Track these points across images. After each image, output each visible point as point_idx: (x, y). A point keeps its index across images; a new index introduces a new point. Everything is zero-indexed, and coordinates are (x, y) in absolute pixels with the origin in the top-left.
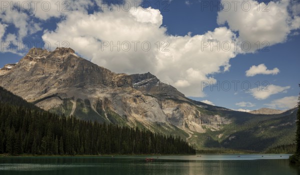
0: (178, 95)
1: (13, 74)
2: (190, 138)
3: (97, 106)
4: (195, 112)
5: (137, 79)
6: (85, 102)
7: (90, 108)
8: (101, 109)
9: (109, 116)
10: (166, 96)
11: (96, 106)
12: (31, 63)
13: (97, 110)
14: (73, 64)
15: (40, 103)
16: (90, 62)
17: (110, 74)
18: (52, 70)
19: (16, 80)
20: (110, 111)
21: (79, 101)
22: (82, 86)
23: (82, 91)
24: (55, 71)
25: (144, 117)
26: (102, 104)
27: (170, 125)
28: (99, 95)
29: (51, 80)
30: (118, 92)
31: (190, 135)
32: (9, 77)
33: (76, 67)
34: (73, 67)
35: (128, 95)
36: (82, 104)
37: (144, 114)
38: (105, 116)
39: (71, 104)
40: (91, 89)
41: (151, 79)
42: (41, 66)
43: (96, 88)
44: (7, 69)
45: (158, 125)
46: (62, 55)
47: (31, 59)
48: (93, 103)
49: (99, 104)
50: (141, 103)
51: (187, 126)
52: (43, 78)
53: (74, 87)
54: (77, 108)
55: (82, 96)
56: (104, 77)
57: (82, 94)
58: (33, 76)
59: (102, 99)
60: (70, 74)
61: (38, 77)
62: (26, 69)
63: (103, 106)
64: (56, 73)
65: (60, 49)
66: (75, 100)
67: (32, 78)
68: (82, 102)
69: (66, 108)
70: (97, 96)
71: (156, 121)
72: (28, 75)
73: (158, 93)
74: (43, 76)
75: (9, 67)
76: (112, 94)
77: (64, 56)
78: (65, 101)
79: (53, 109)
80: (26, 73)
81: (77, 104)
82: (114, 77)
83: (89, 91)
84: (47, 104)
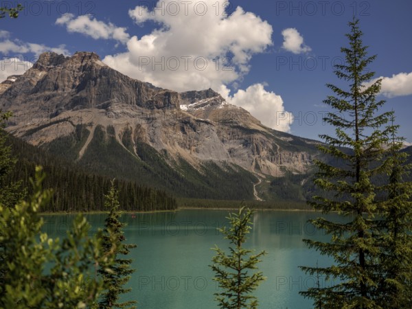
0: (251, 122)
1: (15, 89)
2: (260, 184)
3: (124, 136)
4: (271, 147)
5: (193, 98)
6: (108, 129)
7: (113, 139)
8: (130, 141)
9: (139, 151)
10: (232, 122)
11: (122, 136)
12: (40, 74)
13: (123, 142)
14: (94, 76)
15: (43, 130)
16: (117, 72)
17: (147, 90)
18: (67, 83)
19: (18, 97)
20: (142, 144)
21: (98, 128)
22: (106, 107)
23: (106, 114)
24: (71, 86)
25: (193, 153)
26: (131, 133)
27: (231, 166)
28: (129, 119)
29: (65, 98)
30: (157, 115)
31: (260, 180)
32: (10, 94)
33: (98, 80)
34: (95, 79)
35: (171, 120)
36: (102, 133)
37: (193, 148)
38: (133, 150)
39: (87, 132)
40: (119, 111)
41: (213, 98)
42: (52, 79)
43: (125, 110)
44: (11, 82)
45: (213, 165)
46: (82, 62)
47: (41, 69)
48: (119, 131)
49: (127, 133)
50: (191, 133)
51: (257, 167)
52: (54, 96)
53: (96, 108)
54: (94, 137)
55: (104, 121)
56: (139, 94)
57: (105, 118)
58: (41, 93)
59: (134, 128)
60: (90, 90)
61: (47, 93)
62: (30, 84)
63: (132, 136)
64: (73, 88)
65: (80, 54)
66: (94, 127)
67: (39, 94)
68: (103, 129)
69: (78, 138)
70: (126, 122)
71: (211, 158)
72: (36, 91)
73: (221, 118)
74: (55, 92)
75: (14, 80)
76: (148, 119)
77: (84, 64)
78: (79, 128)
79: (59, 139)
80: (32, 88)
81: (95, 132)
82: (153, 95)
83: (115, 113)
84: (51, 132)
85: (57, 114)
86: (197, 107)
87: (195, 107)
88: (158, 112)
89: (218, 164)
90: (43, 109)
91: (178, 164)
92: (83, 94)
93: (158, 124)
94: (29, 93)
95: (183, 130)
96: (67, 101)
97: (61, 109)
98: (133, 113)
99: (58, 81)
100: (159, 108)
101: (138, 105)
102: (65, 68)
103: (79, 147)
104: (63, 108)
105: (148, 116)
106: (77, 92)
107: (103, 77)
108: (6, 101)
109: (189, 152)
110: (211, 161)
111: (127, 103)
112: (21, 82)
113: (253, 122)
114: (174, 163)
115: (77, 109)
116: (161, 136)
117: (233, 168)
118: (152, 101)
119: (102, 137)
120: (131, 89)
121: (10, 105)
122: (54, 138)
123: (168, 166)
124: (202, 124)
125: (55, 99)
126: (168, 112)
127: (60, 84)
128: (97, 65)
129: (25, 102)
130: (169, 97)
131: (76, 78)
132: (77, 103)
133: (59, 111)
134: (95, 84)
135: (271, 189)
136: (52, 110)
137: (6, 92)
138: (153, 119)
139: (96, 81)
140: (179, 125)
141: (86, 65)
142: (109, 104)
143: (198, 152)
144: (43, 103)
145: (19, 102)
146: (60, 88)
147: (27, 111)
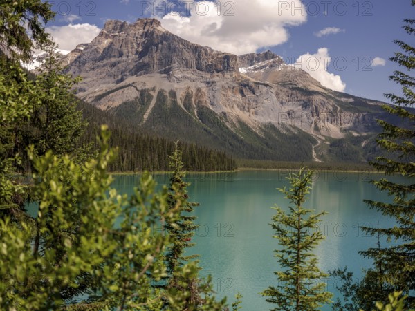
0: (310, 84)
1: (84, 57)
2: (319, 146)
3: (185, 99)
4: (331, 108)
5: (252, 61)
6: (170, 94)
7: (175, 103)
8: (190, 104)
9: (200, 114)
10: (291, 84)
11: (183, 100)
12: (105, 41)
13: (184, 105)
14: (156, 41)
15: (110, 95)
16: (178, 37)
17: (207, 54)
18: (130, 50)
19: (87, 65)
20: (202, 107)
21: (161, 93)
22: (167, 72)
23: (168, 79)
24: (134, 52)
25: (251, 114)
26: (192, 96)
27: (290, 127)
28: (190, 84)
29: (129, 64)
30: (216, 79)
31: (319, 142)
32: (80, 62)
33: (160, 45)
34: (157, 45)
35: (231, 83)
36: (164, 97)
37: (252, 110)
38: (194, 113)
39: (150, 97)
40: (180, 76)
41: (272, 60)
42: (117, 46)
43: (186, 75)
44: (80, 51)
45: (272, 127)
46: (144, 29)
47: (107, 37)
48: (180, 95)
49: (188, 97)
50: (249, 95)
51: (317, 129)
52: (119, 62)
53: (158, 73)
54: (157, 101)
55: (166, 86)
56: (199, 58)
57: (167, 82)
58: (107, 60)
59: (193, 90)
60: (152, 56)
61: (113, 60)
62: (97, 52)
63: (193, 99)
64: (136, 55)
65: (142, 21)
66: (157, 92)
67: (105, 61)
68: (165, 94)
69: (143, 103)
70: (186, 86)
71: (270, 120)
72: (102, 58)
73: (279, 80)
74: (120, 58)
75: (82, 49)
76: (208, 83)
77: (146, 30)
78: (143, 93)
79: (125, 103)
80: (98, 56)
81: (158, 96)
82: (213, 58)
83: (176, 78)
84: (118, 97)
85: (122, 80)
86: (256, 69)
87: (254, 70)
88: (218, 76)
89: (277, 126)
90: (110, 75)
91: (237, 126)
92: (146, 60)
93: (218, 87)
94: (96, 61)
95: (242, 92)
96: (131, 67)
97: (126, 75)
98: (193, 77)
99: (122, 48)
100: (218, 72)
101: (198, 69)
102: (128, 35)
103: (143, 112)
104: (128, 74)
105: (208, 80)
106: (140, 58)
107: (164, 42)
108: (76, 68)
109: (248, 114)
110: (270, 123)
111: (187, 67)
112: (89, 50)
113: (312, 83)
114: (233, 125)
115: (141, 75)
116: (220, 99)
117: (292, 130)
118: (212, 65)
119: (164, 101)
120: (191, 53)
121: (80, 72)
122: (121, 103)
123: (227, 128)
124: (260, 86)
125: (120, 65)
126: (228, 75)
127: (125, 51)
128: (158, 31)
129: (93, 69)
130: (228, 60)
131: (139, 44)
132: (141, 68)
133: (125, 77)
134: (157, 50)
135: (330, 151)
136: (117, 76)
137: (76, 60)
138: (213, 83)
139: (157, 47)
140: (238, 87)
141: (148, 31)
142: (170, 69)
143: (257, 115)
144: (109, 69)
145: (88, 69)
146: (124, 55)
147: (95, 78)
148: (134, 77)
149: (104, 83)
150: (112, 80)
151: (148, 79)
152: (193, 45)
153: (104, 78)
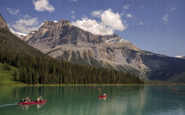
1: (35, 37)
2: (142, 74)
3: (84, 55)
4: (144, 58)
5: (108, 38)
6: (77, 53)
7: (80, 56)
8: (86, 57)
9: (91, 61)
10: (127, 48)
12: (45, 30)
13: (84, 58)
14: (69, 30)
15: (51, 53)
16: (79, 28)
17: (92, 35)
18: (57, 34)
19: (37, 40)
20: (92, 58)
21: (73, 52)
23: (75, 46)
27: (128, 67)
29: (57, 40)
30: (96, 46)
31: (141, 73)
32: (33, 39)
33: (71, 32)
34: (69, 32)
35: (103, 48)
37: (112, 59)
38: (89, 61)
39: (69, 54)
40: (80, 45)
41: (117, 38)
42: (51, 32)
43: (83, 44)
44: (32, 34)
45: (121, 67)
46: (63, 24)
47: (45, 28)
48: (81, 53)
49: (85, 54)
50: (111, 53)
51: (139, 67)
52: (52, 39)
53: (71, 43)
54: (72, 56)
55: (75, 49)
56: (88, 37)
57: (75, 48)
58: (47, 38)
59: (87, 51)
60: (68, 36)
61: (49, 38)
62: (42, 34)
63: (87, 55)
64: (59, 36)
65: (62, 21)
66: (71, 52)
67: (46, 39)
68: (75, 53)
69: (66, 57)
70: (84, 49)
71: (120, 64)
72: (44, 37)
73: (121, 46)
74: (52, 37)
76: (93, 48)
77: (64, 25)
78: (65, 52)
79: (58, 57)
80: (42, 36)
81: (72, 54)
82: (94, 37)
83: (79, 46)
84: (54, 54)
85: (54, 47)
86: (110, 42)
87: (109, 42)
88: (97, 45)
89: (123, 66)
90: (48, 45)
91: (107, 66)
92: (65, 38)
93: (97, 49)
94: (41, 38)
95: (107, 52)
96: (58, 41)
97: (56, 45)
98: (86, 45)
99: (53, 33)
100: (97, 43)
101: (88, 42)
102: (56, 27)
104: (57, 44)
105: (93, 46)
107: (73, 31)
108: (32, 42)
109: (111, 61)
110: (120, 65)
111: (84, 41)
112: (37, 34)
113: (135, 47)
114: (105, 65)
115: (63, 44)
116: (99, 55)
117: (129, 68)
118: (94, 40)
119: (75, 56)
120: (85, 35)
121: (34, 44)
122: (56, 57)
124: (115, 49)
125: (53, 40)
126: (101, 45)
127: (55, 34)
128: (70, 25)
129: (40, 42)
130: (101, 38)
132: (63, 42)
133: (55, 46)
134: (70, 34)
135: (147, 76)
136: (52, 45)
137: (31, 38)
138: (95, 48)
140: (106, 50)
142: (76, 42)
143: (114, 61)
144: (48, 42)
145: (38, 42)
146: (55, 36)
147: (41, 46)
148: (60, 45)
149: (46, 48)
150: (49, 47)
151: (66, 46)
152: (86, 31)
153: (46, 46)
